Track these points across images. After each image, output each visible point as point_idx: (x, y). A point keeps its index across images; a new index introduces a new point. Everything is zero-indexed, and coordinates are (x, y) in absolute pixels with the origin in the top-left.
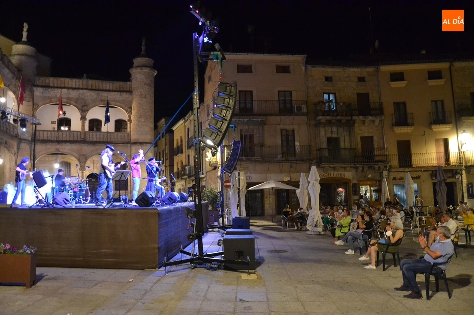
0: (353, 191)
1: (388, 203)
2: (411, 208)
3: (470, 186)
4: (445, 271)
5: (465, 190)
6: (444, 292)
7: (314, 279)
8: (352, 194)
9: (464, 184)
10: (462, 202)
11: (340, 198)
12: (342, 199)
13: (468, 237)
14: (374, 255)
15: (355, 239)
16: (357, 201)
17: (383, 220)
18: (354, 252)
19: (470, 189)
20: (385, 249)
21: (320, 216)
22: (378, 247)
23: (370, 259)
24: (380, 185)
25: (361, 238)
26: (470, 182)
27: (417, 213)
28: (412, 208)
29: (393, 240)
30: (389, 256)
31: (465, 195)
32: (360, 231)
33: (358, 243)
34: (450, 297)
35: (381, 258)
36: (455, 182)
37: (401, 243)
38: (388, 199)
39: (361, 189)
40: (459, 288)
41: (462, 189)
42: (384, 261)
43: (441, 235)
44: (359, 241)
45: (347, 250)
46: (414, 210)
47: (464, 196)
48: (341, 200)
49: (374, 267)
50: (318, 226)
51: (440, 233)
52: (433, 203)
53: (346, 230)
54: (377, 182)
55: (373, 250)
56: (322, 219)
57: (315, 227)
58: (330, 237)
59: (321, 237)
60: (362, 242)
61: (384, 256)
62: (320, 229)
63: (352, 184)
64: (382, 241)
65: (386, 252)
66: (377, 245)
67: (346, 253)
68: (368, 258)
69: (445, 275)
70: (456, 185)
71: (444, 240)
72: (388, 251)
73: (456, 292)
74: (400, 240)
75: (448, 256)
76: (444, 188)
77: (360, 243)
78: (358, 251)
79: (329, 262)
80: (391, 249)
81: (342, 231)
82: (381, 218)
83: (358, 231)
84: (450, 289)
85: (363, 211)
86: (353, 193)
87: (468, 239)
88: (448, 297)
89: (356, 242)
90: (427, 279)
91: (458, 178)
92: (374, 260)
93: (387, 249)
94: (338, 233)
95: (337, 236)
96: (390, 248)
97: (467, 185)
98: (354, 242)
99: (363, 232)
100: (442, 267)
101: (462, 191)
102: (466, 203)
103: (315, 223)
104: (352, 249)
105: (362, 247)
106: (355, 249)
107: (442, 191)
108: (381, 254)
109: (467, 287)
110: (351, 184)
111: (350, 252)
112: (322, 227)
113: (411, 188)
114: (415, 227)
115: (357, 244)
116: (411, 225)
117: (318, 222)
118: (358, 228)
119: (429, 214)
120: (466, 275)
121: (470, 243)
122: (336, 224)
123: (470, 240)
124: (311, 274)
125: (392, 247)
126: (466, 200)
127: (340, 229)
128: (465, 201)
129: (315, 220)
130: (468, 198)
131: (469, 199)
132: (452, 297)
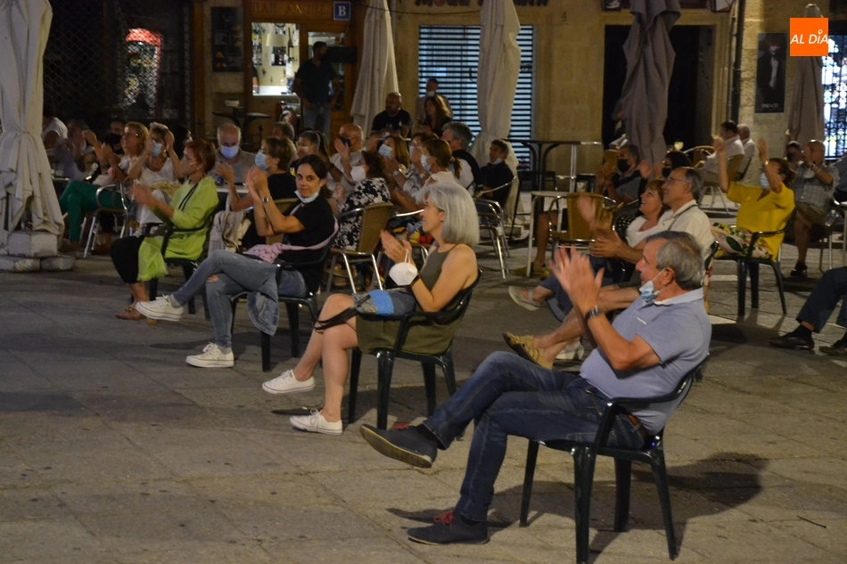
0: (215, 49)
1: (390, 120)
2: (500, 147)
3: (773, 48)
4: (661, 434)
5: (748, 69)
6: (647, 533)
7: (43, 494)
8: (208, 62)
9: (750, 43)
10: (731, 129)
11: (134, 84)
12: (143, 87)
13: (748, 293)
14: (337, 364)
15: (241, 290)
16: (236, 103)
17: (378, 200)
18: (230, 356)
19: (774, 63)
20: (392, 340)
21: (48, 172)
22: (359, 330)
23: (320, 389)
24: (354, 28)
25: (272, 287)
26: (777, 31)
27: (524, 175)
28: (504, 149)
29: (431, 300)
30: (408, 375)
31: (748, 92)
32: (268, 253)
33: (256, 312)
34: (673, 552)
35: (369, 382)
36: (710, 30)
37: (468, 312)
38: (392, 96)
39: (256, 40)
40: (711, 512)
41: (737, 64)
42: (384, 399)
43: (663, 272)
44: (260, 299)
45: (196, 347)
46: (514, 159)
47: (743, 100)
48: (141, 97)
49: (337, 426)
50: (36, 223)
51: (659, 267)
52: (598, 131)
53: (190, 247)
54: (342, 11)
55: (332, 344)
56: (59, 186)
57: (18, 228)
58: (110, 281)
59: (51, 281)
60: (274, 305)
61: (385, 374)
62: (46, 243)
63: (213, 9)
64: (381, 302)
65: (398, 352)
66: (353, 321)
67: (193, 360)
68: (309, 383)
69: (660, 454)
70: (710, 43)
71: (675, 293)
72: (407, 347)
73: (700, 529)
74: (464, 294)
75: (682, 367)
76: (663, 54)
77: (268, 314)
78: (255, 351)
79: (114, 407)
80: (419, 339)
81: (169, 254)
82: (369, 189)
83: (257, 250)
84: (676, 518)
85: (272, 154)
86: (215, 60)
87: (748, 303)
88: (666, 554)
89: (243, 308)
90: (584, 470)
91: (727, 11)
92: (336, 394)
93: (401, 338)
94: (151, 262)
95: (145, 275)
96: (414, 332)
97: (763, 46)
98: (234, 305)
99: (284, 256)
100: (650, 417)
101: (737, 75)
102: (745, 135)
103: (18, 206)
104: (222, 343)
105: (272, 330)
106: (238, 344)
107: (653, 70)
108: (370, 364)
109: (745, 507)
110: (207, 12)
111: (214, 357)
112: (55, 230)
113: (505, 47)
114: (514, 242)
115: (251, 316)
116: (500, 230)
117: (38, 202)
118: (252, 238)
119: (579, 178)
120: (740, 459)
121: (754, 318)
122: (134, 218)
123: (755, 304)
124: (22, 466)
125: (423, 329)
126: (747, 118)
127: (159, 240)
128: (741, 125)
129: (20, 194)
130: (759, 109)
131: (763, 116)
132: (684, 551)
